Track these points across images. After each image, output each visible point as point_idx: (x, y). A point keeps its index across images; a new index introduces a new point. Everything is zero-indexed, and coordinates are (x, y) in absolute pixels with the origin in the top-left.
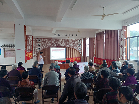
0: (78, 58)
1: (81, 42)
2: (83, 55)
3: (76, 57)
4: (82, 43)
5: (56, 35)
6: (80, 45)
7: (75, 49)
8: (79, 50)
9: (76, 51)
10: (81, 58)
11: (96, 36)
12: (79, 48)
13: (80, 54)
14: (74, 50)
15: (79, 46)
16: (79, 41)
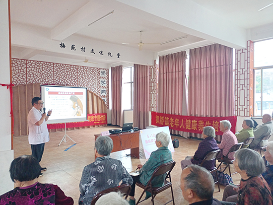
0: (100, 115)
1: (105, 75)
2: (111, 108)
3: (96, 112)
4: (108, 78)
6: (103, 82)
7: (92, 93)
8: (103, 94)
9: (95, 98)
10: (106, 114)
12: (102, 89)
13: (104, 104)
14: (90, 95)
15: (101, 84)
16: (101, 74)
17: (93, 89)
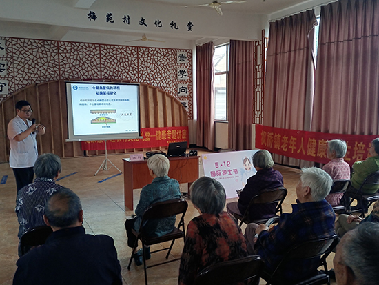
0: (177, 129)
1: (187, 61)
2: (195, 118)
3: (169, 124)
4: (191, 66)
5: (94, 18)
6: (182, 73)
7: (163, 93)
8: (181, 94)
9: (168, 100)
10: (187, 128)
11: (267, 35)
12: (180, 86)
13: (184, 111)
14: (159, 96)
15: (179, 78)
16: (178, 59)
17: (165, 85)
